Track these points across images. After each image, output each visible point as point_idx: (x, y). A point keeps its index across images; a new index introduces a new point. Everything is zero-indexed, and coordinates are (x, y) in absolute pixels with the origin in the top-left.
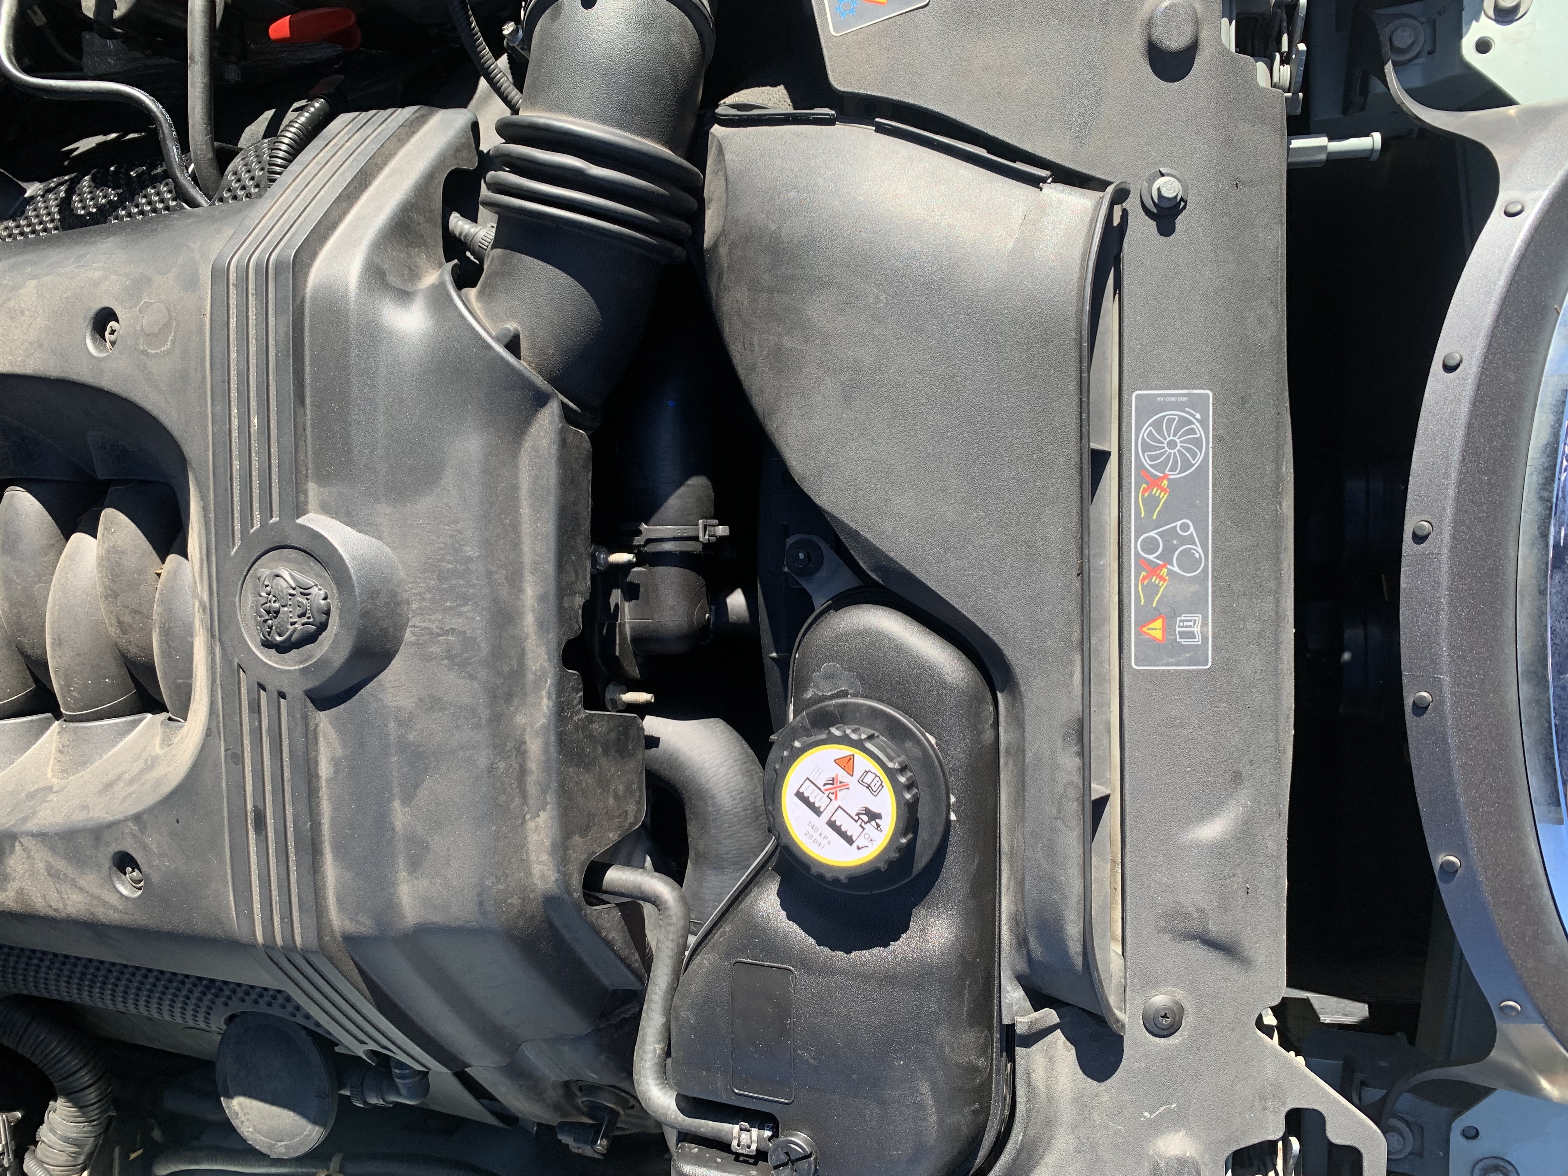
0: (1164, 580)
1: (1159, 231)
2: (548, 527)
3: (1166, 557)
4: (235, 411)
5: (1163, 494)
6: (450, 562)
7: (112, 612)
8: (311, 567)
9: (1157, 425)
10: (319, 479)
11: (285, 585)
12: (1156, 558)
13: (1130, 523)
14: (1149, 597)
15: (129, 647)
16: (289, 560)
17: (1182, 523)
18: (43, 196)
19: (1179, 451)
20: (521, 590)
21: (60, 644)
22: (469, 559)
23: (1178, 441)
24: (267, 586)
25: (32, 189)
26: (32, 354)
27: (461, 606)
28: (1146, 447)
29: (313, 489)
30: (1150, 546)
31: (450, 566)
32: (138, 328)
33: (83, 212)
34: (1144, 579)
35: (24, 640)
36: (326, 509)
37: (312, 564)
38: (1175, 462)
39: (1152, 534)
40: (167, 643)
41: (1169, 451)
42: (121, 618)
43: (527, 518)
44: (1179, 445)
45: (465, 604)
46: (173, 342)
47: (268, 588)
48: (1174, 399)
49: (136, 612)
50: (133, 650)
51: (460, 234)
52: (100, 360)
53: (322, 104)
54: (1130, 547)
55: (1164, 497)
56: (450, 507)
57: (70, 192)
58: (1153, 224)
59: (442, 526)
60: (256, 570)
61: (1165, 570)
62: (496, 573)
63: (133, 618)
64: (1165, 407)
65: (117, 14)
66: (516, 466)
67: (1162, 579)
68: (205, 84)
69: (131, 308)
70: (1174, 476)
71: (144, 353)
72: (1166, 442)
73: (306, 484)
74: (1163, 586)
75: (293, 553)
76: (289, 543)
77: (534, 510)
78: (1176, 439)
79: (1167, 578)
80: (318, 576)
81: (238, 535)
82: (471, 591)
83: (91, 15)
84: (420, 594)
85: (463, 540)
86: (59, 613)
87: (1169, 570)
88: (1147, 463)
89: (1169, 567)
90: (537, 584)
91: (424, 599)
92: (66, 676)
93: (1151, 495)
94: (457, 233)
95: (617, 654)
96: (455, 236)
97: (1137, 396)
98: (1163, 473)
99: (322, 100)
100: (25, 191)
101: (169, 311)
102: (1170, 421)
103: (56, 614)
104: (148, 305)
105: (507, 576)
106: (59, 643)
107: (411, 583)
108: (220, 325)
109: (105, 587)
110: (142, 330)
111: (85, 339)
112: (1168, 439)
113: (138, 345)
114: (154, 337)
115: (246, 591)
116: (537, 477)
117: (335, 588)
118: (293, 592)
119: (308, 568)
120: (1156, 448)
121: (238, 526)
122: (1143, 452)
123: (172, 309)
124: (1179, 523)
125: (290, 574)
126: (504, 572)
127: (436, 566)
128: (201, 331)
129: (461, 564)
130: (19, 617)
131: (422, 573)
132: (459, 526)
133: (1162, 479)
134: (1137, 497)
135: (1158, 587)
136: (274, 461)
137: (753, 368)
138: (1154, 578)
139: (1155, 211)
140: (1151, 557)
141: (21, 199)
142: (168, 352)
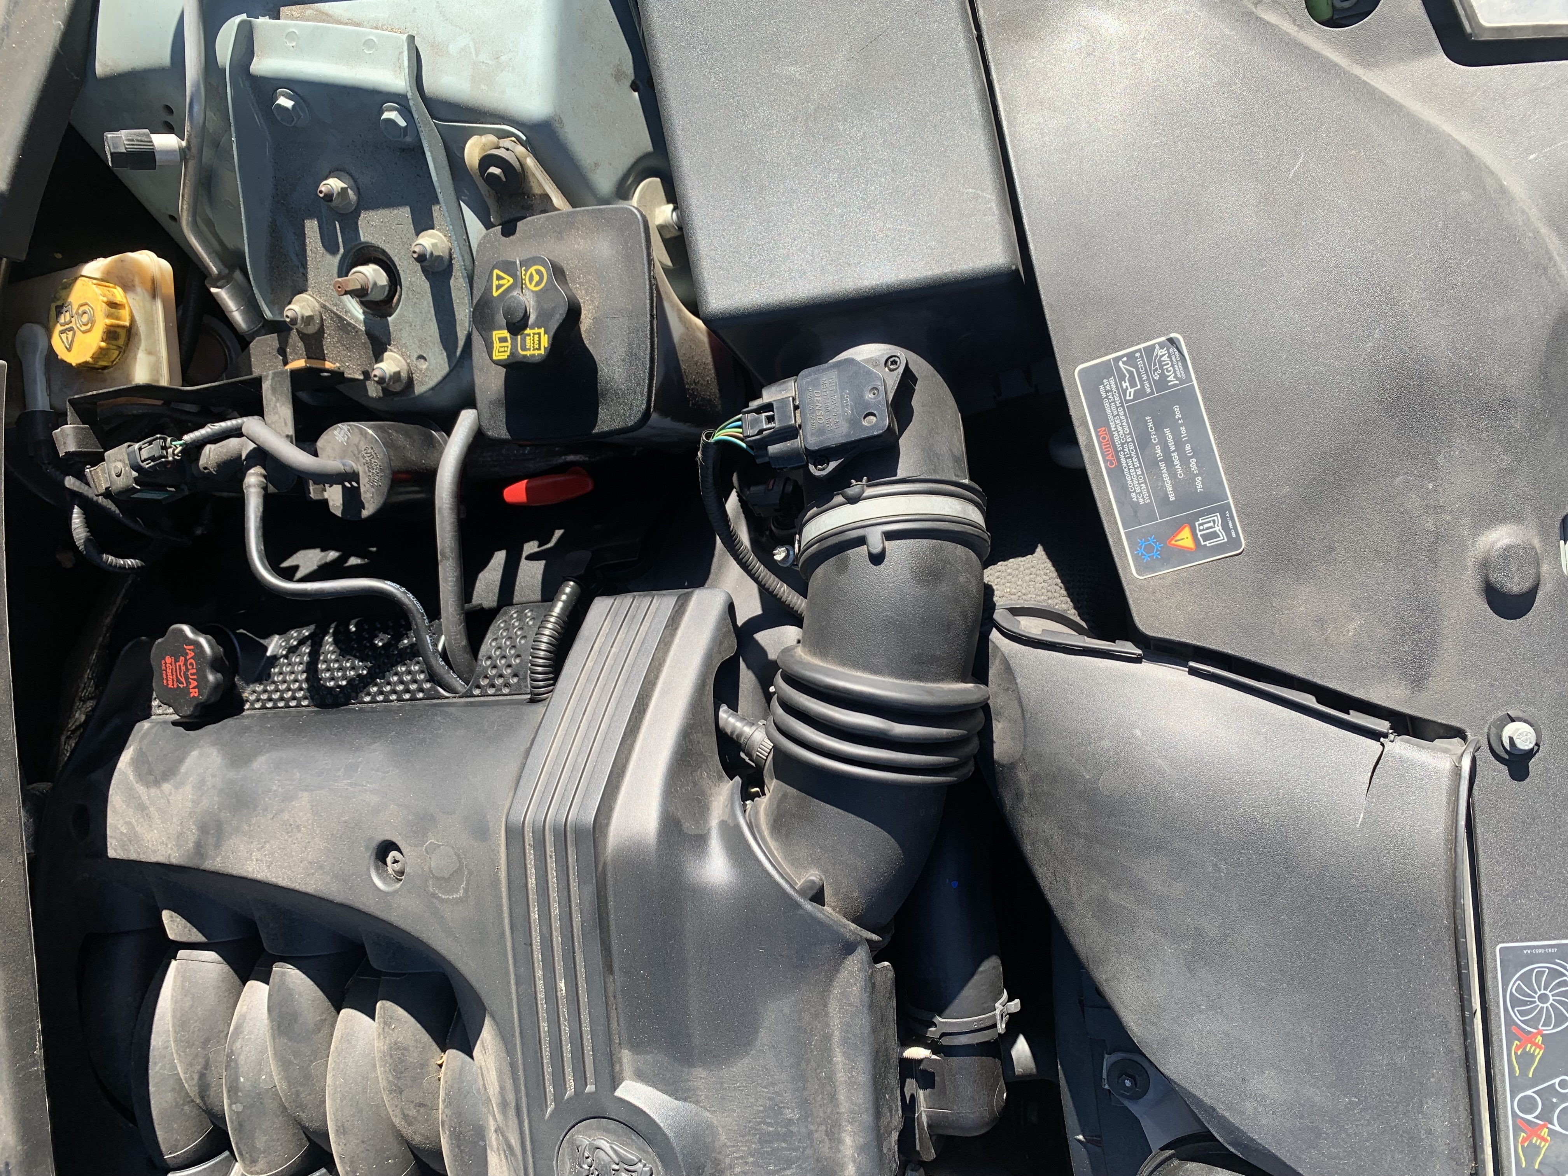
0: (1546, 1140)
1: (1511, 776)
2: (863, 1077)
3: (1545, 1116)
4: (539, 973)
5: (1538, 1050)
6: (769, 1124)
7: (397, 1106)
8: (633, 1140)
9: (1525, 978)
10: (632, 1046)
11: (606, 1158)
12: (1536, 1117)
13: (1503, 1081)
14: (1530, 1161)
15: (414, 1136)
16: (606, 1130)
17: (1561, 1081)
18: (286, 657)
19: (1552, 1005)
20: (840, 1141)
21: (344, 1133)
22: (790, 1121)
23: (1550, 994)
24: (587, 1158)
25: (274, 645)
26: (313, 874)
27: (785, 1169)
28: (1515, 1002)
29: (626, 1057)
30: (1527, 1105)
31: (770, 1129)
32: (426, 868)
33: (332, 683)
34: (1524, 1140)
35: (303, 1115)
36: (641, 1076)
37: (633, 1137)
38: (1548, 1016)
39: (1529, 1092)
40: (459, 1147)
41: (1541, 1005)
42: (406, 1112)
43: (840, 1066)
44: (1551, 998)
45: (790, 1167)
46: (466, 890)
47: (589, 1160)
48: (1542, 951)
49: (421, 1105)
50: (417, 1139)
51: (732, 733)
52: (387, 894)
53: (572, 587)
54: (1506, 1107)
55: (1539, 1053)
56: (767, 1069)
57: (314, 655)
58: (1504, 769)
59: (759, 1089)
60: (573, 1136)
61: (1546, 1130)
62: (816, 1131)
63: (418, 1111)
64: (1533, 959)
65: (365, 513)
66: (827, 1014)
67: (1543, 1139)
68: (457, 577)
69: (416, 846)
70: (1549, 1030)
71: (434, 895)
72: (1537, 996)
73: (620, 1052)
74: (1545, 1146)
75: (612, 1125)
76: (607, 1115)
77: (848, 1058)
78: (1547, 992)
79: (1549, 1138)
80: (640, 1149)
81: (550, 1097)
82: (794, 1154)
83: (339, 513)
84: (741, 1158)
85: (782, 1102)
86: (342, 1101)
87: (1550, 1130)
88: (1517, 1018)
89: (1550, 1126)
90: (855, 1134)
91: (746, 1163)
92: (352, 1162)
93: (1525, 1053)
94: (729, 731)
95: (918, 1148)
96: (726, 734)
97: (1501, 949)
98: (1537, 1028)
99: (572, 583)
100: (265, 649)
101: (458, 856)
102: (1540, 974)
103: (338, 1101)
104: (434, 847)
105: (826, 1131)
106: (342, 1131)
107: (733, 1146)
108: (518, 886)
109: (389, 1082)
110: (431, 871)
111: (368, 869)
112: (1539, 993)
113: (428, 886)
114: (446, 881)
115: (563, 1155)
116: (848, 1025)
117: (659, 1164)
118: (617, 1167)
119: (629, 1141)
120: (1525, 1003)
121: (550, 1089)
122: (1513, 1009)
123: (463, 856)
124: (1557, 1081)
125: (611, 1147)
126: (824, 1128)
127: (756, 1130)
128: (496, 883)
129: (781, 1127)
130: (298, 1095)
131: (743, 1136)
132: (777, 1088)
133: (1536, 1035)
134: (1509, 1055)
135: (1539, 1148)
136: (586, 1028)
137: (1071, 905)
138: (1535, 1139)
139: (1507, 757)
140: (1530, 1117)
141: (265, 659)
142: (460, 901)
